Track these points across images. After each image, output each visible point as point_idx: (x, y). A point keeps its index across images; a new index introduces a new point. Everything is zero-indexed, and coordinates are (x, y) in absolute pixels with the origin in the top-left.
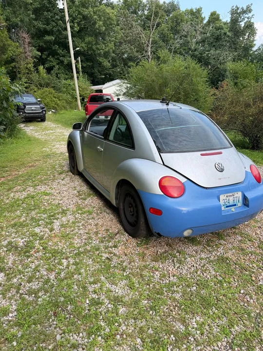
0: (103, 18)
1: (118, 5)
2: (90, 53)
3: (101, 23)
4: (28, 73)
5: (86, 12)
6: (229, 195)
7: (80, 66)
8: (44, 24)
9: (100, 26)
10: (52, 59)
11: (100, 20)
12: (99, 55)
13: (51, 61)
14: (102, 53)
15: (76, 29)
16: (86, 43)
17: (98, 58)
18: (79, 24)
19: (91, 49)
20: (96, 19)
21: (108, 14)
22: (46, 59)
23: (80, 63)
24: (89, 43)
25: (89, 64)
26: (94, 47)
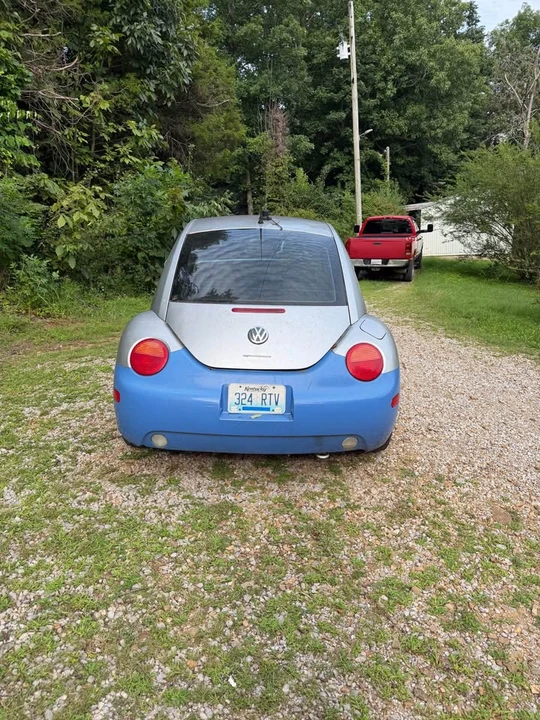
0: (447, 63)
1: (503, 30)
2: (414, 137)
3: (442, 75)
4: (276, 183)
5: (412, 57)
6: (252, 386)
7: (388, 163)
8: (331, 91)
9: (438, 82)
10: (338, 155)
11: (442, 69)
12: (435, 140)
13: (335, 159)
14: (440, 135)
15: (389, 93)
16: (407, 119)
17: (429, 146)
18: (396, 82)
19: (417, 128)
20: (432, 68)
21: (462, 53)
22: (328, 154)
23: (388, 159)
24: (414, 117)
25: (410, 159)
26: (424, 125)
